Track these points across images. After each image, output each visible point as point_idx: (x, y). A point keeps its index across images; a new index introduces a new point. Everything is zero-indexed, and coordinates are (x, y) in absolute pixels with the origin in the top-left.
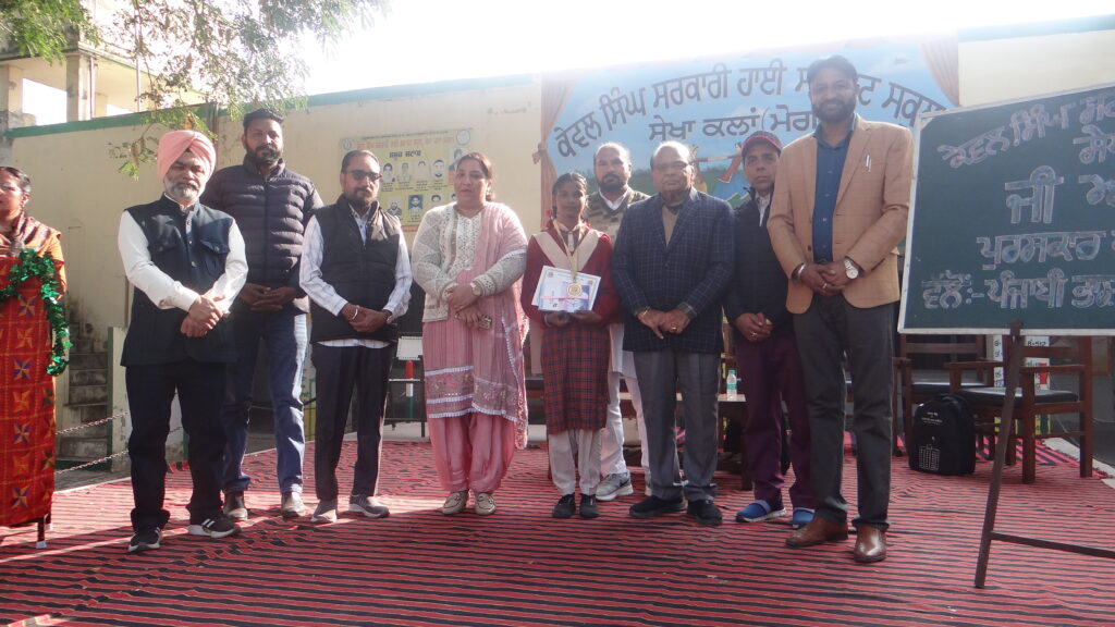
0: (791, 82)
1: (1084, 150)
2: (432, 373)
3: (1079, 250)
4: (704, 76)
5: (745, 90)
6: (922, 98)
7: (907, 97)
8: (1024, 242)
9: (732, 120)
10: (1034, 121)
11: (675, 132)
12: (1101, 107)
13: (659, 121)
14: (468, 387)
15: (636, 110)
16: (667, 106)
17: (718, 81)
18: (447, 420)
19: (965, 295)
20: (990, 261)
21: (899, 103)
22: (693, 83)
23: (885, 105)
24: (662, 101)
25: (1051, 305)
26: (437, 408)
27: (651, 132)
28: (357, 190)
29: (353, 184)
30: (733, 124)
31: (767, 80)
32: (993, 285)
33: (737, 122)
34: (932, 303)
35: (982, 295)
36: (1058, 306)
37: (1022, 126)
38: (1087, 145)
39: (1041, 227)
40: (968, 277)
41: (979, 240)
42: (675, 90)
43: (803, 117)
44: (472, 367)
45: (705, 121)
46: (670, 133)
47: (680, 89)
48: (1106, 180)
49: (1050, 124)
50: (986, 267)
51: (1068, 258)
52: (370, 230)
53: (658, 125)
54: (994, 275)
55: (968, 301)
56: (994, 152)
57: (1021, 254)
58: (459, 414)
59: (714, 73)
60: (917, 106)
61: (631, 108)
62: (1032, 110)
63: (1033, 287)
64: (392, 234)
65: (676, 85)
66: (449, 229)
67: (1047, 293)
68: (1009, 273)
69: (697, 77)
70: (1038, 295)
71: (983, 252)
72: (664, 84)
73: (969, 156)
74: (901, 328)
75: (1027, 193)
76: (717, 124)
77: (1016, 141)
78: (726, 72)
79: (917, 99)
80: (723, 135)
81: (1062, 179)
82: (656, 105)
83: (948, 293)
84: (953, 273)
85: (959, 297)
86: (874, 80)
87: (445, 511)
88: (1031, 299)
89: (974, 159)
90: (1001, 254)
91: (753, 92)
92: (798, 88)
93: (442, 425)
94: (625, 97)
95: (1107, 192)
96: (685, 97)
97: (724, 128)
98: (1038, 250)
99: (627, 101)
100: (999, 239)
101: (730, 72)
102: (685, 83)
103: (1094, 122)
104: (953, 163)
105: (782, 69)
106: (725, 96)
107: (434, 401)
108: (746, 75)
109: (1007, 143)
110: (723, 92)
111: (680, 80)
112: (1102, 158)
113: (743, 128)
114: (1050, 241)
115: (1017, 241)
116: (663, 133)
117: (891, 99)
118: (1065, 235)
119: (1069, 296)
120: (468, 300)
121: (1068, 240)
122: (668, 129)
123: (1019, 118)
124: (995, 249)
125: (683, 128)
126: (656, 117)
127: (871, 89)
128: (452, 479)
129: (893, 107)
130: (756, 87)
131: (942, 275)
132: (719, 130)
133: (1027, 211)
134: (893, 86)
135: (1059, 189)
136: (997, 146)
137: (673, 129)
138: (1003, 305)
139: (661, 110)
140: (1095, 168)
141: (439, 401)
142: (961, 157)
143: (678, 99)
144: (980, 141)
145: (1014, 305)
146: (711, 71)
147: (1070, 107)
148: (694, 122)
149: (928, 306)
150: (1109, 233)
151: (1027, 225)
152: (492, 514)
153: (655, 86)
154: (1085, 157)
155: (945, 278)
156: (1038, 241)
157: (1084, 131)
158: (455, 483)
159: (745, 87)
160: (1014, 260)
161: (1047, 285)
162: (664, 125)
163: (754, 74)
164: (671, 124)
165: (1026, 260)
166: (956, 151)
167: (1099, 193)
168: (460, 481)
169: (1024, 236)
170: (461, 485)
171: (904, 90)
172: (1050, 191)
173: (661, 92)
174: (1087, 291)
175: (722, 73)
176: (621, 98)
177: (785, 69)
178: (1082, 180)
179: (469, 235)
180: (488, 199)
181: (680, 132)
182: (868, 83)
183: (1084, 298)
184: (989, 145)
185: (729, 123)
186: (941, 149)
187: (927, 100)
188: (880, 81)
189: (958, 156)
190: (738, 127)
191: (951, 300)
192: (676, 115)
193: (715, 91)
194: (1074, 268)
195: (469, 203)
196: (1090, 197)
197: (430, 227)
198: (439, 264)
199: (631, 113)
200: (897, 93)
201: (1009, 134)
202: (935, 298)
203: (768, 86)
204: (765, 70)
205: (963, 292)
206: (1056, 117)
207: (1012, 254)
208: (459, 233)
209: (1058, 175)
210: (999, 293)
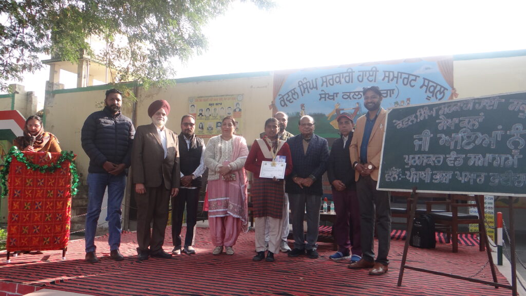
0: (380, 77)
1: (440, 125)
2: (212, 200)
3: (436, 162)
4: (343, 73)
5: (361, 80)
6: (437, 84)
7: (431, 84)
8: (419, 158)
9: (355, 92)
10: (424, 113)
11: (330, 97)
12: (446, 109)
13: (323, 92)
14: (226, 205)
15: (313, 87)
16: (327, 86)
17: (349, 76)
18: (216, 218)
19: (399, 177)
20: (407, 164)
21: (427, 86)
22: (338, 77)
23: (421, 87)
24: (325, 84)
25: (426, 181)
26: (214, 213)
27: (320, 97)
28: (186, 130)
29: (185, 128)
30: (355, 95)
31: (370, 76)
32: (408, 173)
33: (357, 94)
34: (388, 179)
35: (404, 177)
36: (429, 182)
37: (421, 114)
38: (441, 123)
39: (424, 152)
40: (400, 170)
41: (404, 156)
42: (331, 79)
43: (385, 92)
44: (228, 198)
45: (343, 93)
46: (328, 98)
47: (333, 79)
48: (446, 136)
49: (429, 114)
50: (406, 167)
51: (433, 164)
52: (191, 145)
53: (323, 94)
54: (409, 170)
55: (400, 179)
56: (411, 124)
57: (417, 162)
58: (221, 216)
59: (347, 72)
60: (435, 88)
61: (311, 87)
62: (424, 108)
63: (421, 175)
64: (199, 145)
65: (331, 77)
66: (220, 145)
67: (425, 177)
68: (413, 169)
69: (340, 74)
70: (422, 177)
71: (405, 161)
72: (326, 77)
73: (403, 124)
74: (377, 188)
75: (420, 139)
76: (348, 94)
77: (419, 120)
78: (352, 72)
79: (435, 85)
80: (351, 99)
81: (432, 135)
82: (322, 85)
83: (393, 176)
84: (396, 168)
85: (397, 177)
86: (416, 76)
87: (214, 253)
88: (420, 179)
89: (405, 126)
90: (411, 162)
91: (364, 80)
92: (383, 79)
93: (215, 219)
94: (309, 82)
95: (446, 140)
96: (335, 82)
97: (351, 96)
98: (423, 161)
99: (310, 84)
100: (411, 156)
101: (354, 72)
102: (335, 76)
103: (443, 114)
104: (398, 127)
105: (377, 71)
106: (352, 82)
107: (212, 211)
108: (361, 73)
109: (415, 120)
110: (350, 81)
111: (333, 75)
112: (445, 128)
113: (360, 96)
114: (427, 157)
115: (417, 158)
116: (325, 98)
117: (424, 85)
118: (431, 155)
119: (432, 178)
120: (227, 171)
121: (433, 158)
122: (327, 96)
123: (420, 111)
124: (410, 160)
125: (334, 96)
126: (322, 91)
127: (415, 80)
128: (217, 241)
129: (424, 88)
130: (365, 79)
131: (392, 169)
132: (349, 97)
133: (420, 146)
134: (425, 79)
135: (431, 138)
136: (412, 121)
137: (329, 96)
138: (411, 181)
139: (324, 88)
140: (443, 132)
141: (215, 211)
142: (400, 125)
143: (332, 83)
144: (407, 119)
145: (414, 181)
146: (346, 71)
147: (436, 108)
148: (338, 93)
149: (387, 180)
150: (446, 156)
151: (420, 152)
152: (231, 255)
153: (322, 77)
154: (440, 127)
155: (393, 170)
156: (423, 157)
157: (440, 118)
158: (218, 243)
159: (360, 78)
160: (415, 164)
161: (425, 174)
162: (325, 94)
163: (364, 73)
164: (328, 94)
165: (419, 164)
166: (399, 122)
167: (443, 140)
168: (220, 242)
169: (419, 155)
170: (221, 244)
171: (429, 81)
172: (428, 139)
173: (325, 80)
174: (438, 177)
175: (350, 72)
176: (307, 82)
177: (378, 71)
178: (438, 136)
179: (227, 147)
180: (234, 133)
181: (332, 97)
182: (414, 78)
183: (437, 179)
184: (410, 120)
185: (353, 94)
186: (394, 121)
187: (440, 85)
188: (419, 77)
189: (400, 124)
190: (357, 96)
191: (394, 178)
192: (331, 90)
193: (347, 80)
194: (434, 168)
195: (226, 135)
196: (441, 143)
197: (211, 144)
198: (214, 159)
199: (312, 89)
200: (426, 82)
201: (416, 117)
202: (389, 177)
203: (371, 78)
204: (369, 71)
205: (398, 175)
206: (432, 112)
207: (415, 162)
208: (223, 147)
209: (431, 133)
210: (410, 177)
